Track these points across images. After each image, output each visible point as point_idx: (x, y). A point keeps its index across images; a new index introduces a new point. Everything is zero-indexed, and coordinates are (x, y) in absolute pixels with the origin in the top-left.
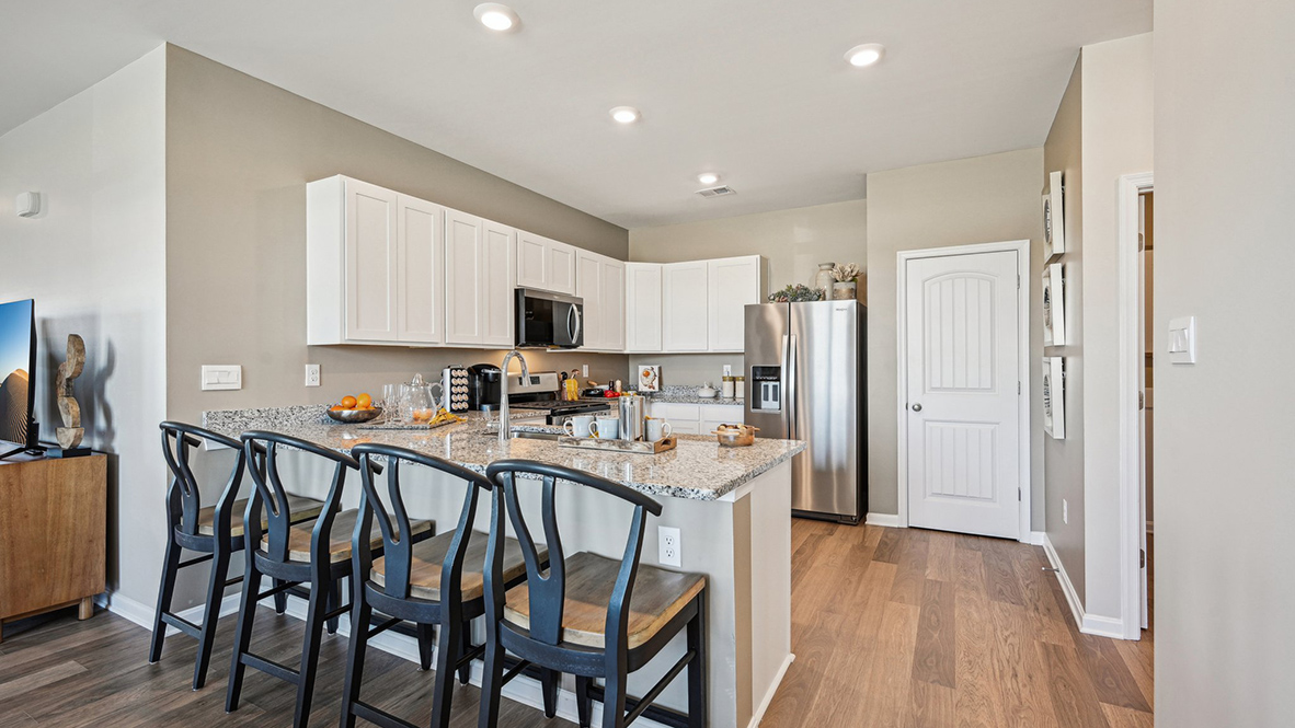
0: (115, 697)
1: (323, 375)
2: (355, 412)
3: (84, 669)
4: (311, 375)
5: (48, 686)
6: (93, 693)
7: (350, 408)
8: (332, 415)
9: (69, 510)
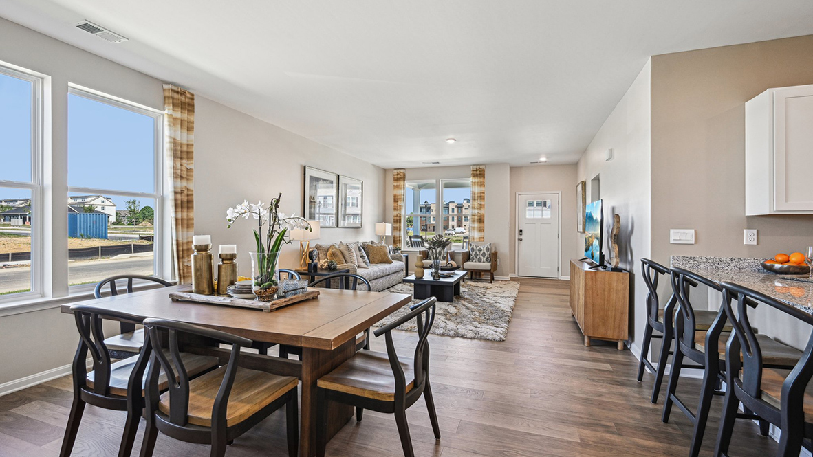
0: (618, 387)
1: (761, 237)
2: (785, 266)
3: (611, 369)
4: (749, 237)
5: (600, 370)
6: (611, 381)
7: (782, 263)
8: (764, 266)
9: (613, 297)
